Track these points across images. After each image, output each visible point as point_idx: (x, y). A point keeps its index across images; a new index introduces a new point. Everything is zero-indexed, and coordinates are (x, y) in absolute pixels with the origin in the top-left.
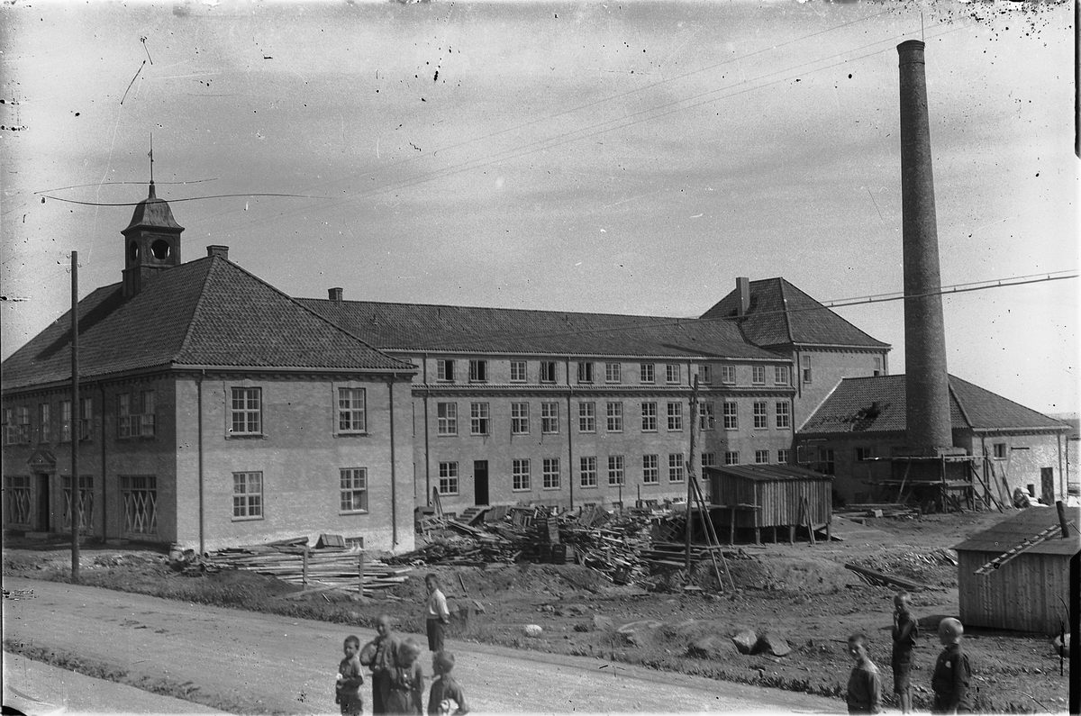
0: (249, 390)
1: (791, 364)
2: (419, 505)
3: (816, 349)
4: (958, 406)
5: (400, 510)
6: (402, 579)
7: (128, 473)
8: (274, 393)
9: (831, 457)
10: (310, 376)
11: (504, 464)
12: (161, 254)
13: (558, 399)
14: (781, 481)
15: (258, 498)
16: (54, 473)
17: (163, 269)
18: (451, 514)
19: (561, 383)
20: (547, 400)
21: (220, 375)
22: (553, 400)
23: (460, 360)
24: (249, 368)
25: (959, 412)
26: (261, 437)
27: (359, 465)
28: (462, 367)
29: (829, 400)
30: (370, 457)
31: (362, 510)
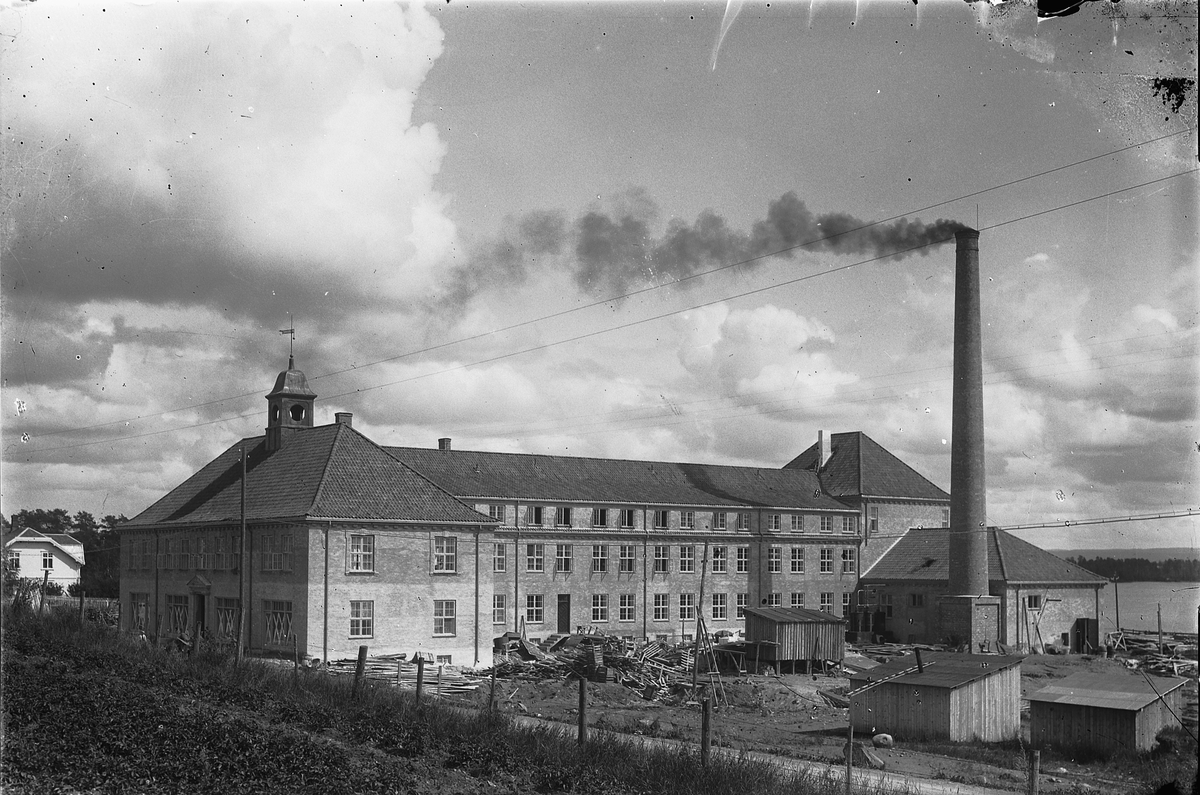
0: (365, 537)
1: (858, 515)
2: (508, 630)
3: (884, 501)
4: (1000, 559)
5: (482, 635)
6: (474, 687)
7: (269, 598)
8: (383, 540)
9: (890, 601)
10: (412, 527)
11: (585, 598)
12: (297, 417)
13: (637, 543)
14: (800, 623)
15: (369, 621)
16: (209, 594)
17: (300, 429)
18: (536, 640)
19: (639, 528)
20: (625, 543)
21: (342, 525)
22: (630, 543)
23: (548, 508)
24: (365, 520)
25: (998, 565)
26: (373, 574)
27: (449, 598)
28: (550, 512)
29: (894, 549)
30: (459, 592)
31: (450, 634)
